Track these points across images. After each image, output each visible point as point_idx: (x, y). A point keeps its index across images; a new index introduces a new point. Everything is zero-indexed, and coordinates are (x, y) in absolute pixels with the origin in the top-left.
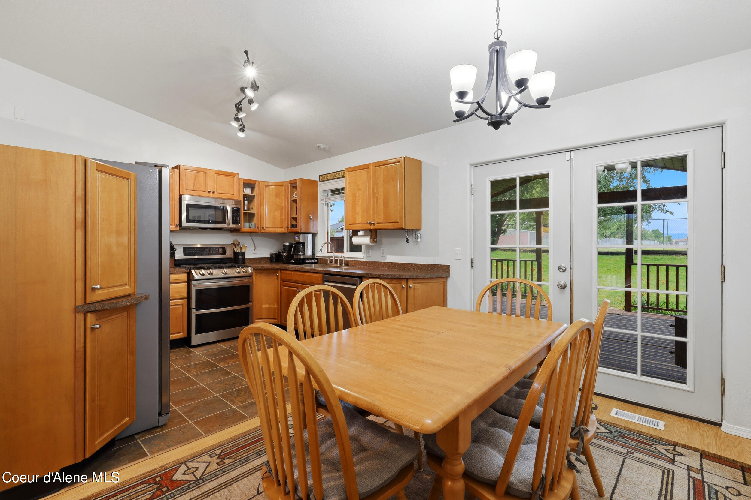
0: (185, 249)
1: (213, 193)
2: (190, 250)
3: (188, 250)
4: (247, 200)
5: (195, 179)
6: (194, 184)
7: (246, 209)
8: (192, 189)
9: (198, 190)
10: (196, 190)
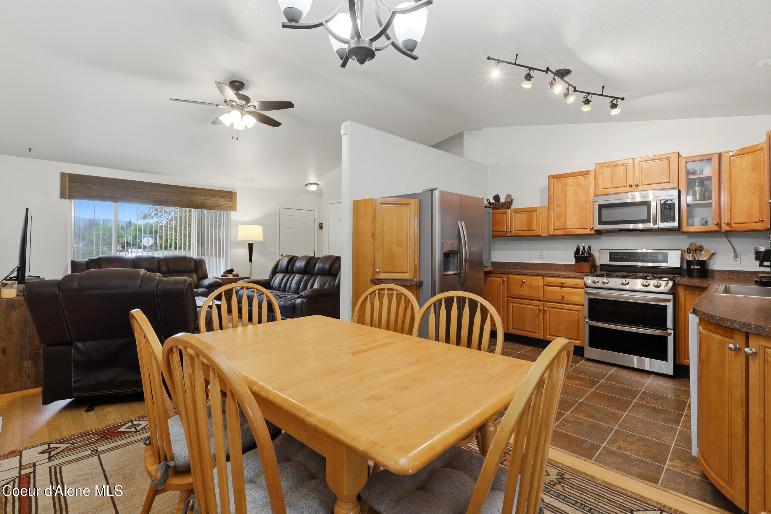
0: (611, 254)
1: (637, 186)
2: (617, 256)
3: (615, 256)
4: (699, 186)
5: (613, 174)
6: (611, 180)
7: (698, 198)
8: (609, 187)
9: (616, 186)
10: (614, 186)
